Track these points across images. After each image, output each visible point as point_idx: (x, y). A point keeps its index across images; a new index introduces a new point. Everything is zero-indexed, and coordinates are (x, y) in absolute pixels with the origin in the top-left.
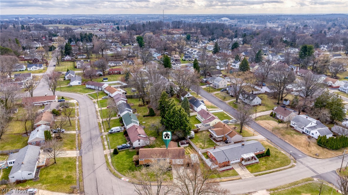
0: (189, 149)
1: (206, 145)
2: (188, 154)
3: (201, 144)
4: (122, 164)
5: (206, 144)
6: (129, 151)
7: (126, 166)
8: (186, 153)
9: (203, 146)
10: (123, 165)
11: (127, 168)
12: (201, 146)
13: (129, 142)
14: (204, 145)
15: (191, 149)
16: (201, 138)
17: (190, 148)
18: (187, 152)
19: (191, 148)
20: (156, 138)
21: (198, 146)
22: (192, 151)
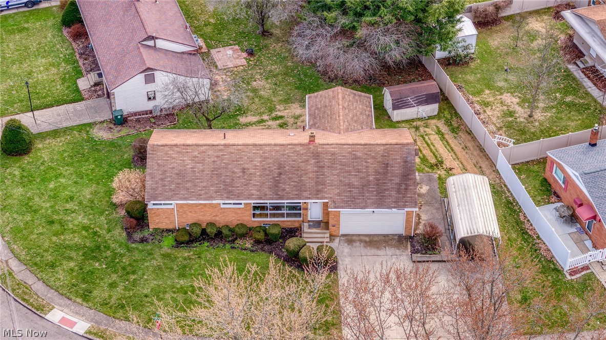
0: (439, 132)
1: (545, 109)
2: (432, 167)
3: (511, 100)
4: (52, 222)
5: (541, 105)
6: (91, 140)
7: (74, 232)
8: (424, 159)
9: (521, 113)
10: (56, 227)
11: (77, 248)
12: (511, 114)
13: (93, 77)
14: (533, 108)
15: (449, 136)
16: (511, 61)
17: (444, 129)
18: (426, 152)
19: (453, 130)
20: (251, 53)
21: (494, 113)
22: (458, 149)
